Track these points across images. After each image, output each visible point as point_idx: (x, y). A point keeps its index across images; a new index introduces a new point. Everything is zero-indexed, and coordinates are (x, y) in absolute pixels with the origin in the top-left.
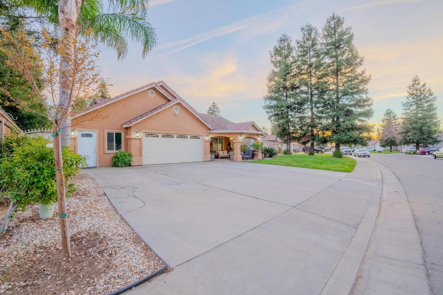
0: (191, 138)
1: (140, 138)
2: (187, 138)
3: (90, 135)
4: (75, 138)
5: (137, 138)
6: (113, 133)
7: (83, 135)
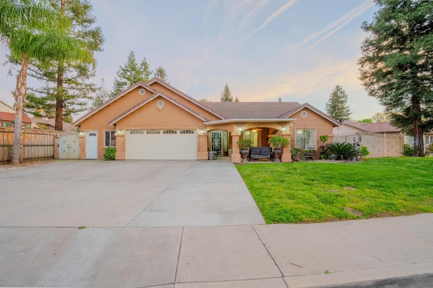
0: (182, 133)
1: (123, 135)
2: (176, 133)
3: (95, 135)
4: (83, 137)
5: (120, 135)
6: (109, 132)
7: (90, 135)
